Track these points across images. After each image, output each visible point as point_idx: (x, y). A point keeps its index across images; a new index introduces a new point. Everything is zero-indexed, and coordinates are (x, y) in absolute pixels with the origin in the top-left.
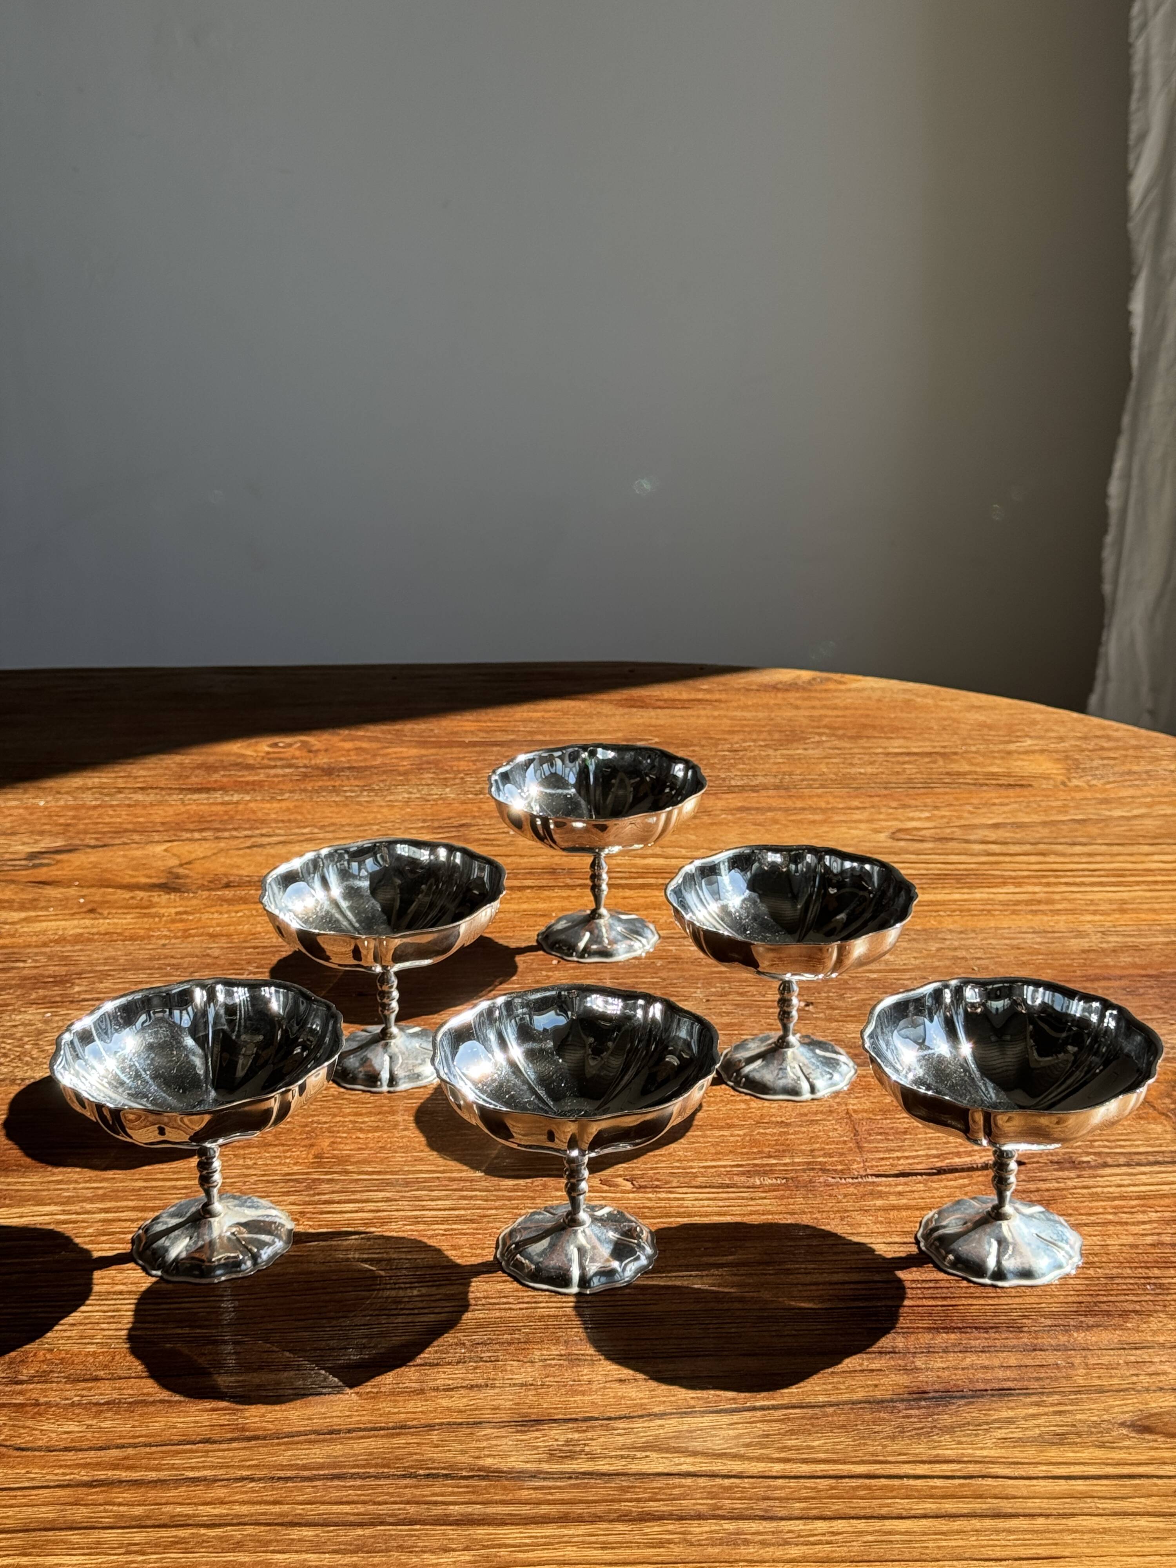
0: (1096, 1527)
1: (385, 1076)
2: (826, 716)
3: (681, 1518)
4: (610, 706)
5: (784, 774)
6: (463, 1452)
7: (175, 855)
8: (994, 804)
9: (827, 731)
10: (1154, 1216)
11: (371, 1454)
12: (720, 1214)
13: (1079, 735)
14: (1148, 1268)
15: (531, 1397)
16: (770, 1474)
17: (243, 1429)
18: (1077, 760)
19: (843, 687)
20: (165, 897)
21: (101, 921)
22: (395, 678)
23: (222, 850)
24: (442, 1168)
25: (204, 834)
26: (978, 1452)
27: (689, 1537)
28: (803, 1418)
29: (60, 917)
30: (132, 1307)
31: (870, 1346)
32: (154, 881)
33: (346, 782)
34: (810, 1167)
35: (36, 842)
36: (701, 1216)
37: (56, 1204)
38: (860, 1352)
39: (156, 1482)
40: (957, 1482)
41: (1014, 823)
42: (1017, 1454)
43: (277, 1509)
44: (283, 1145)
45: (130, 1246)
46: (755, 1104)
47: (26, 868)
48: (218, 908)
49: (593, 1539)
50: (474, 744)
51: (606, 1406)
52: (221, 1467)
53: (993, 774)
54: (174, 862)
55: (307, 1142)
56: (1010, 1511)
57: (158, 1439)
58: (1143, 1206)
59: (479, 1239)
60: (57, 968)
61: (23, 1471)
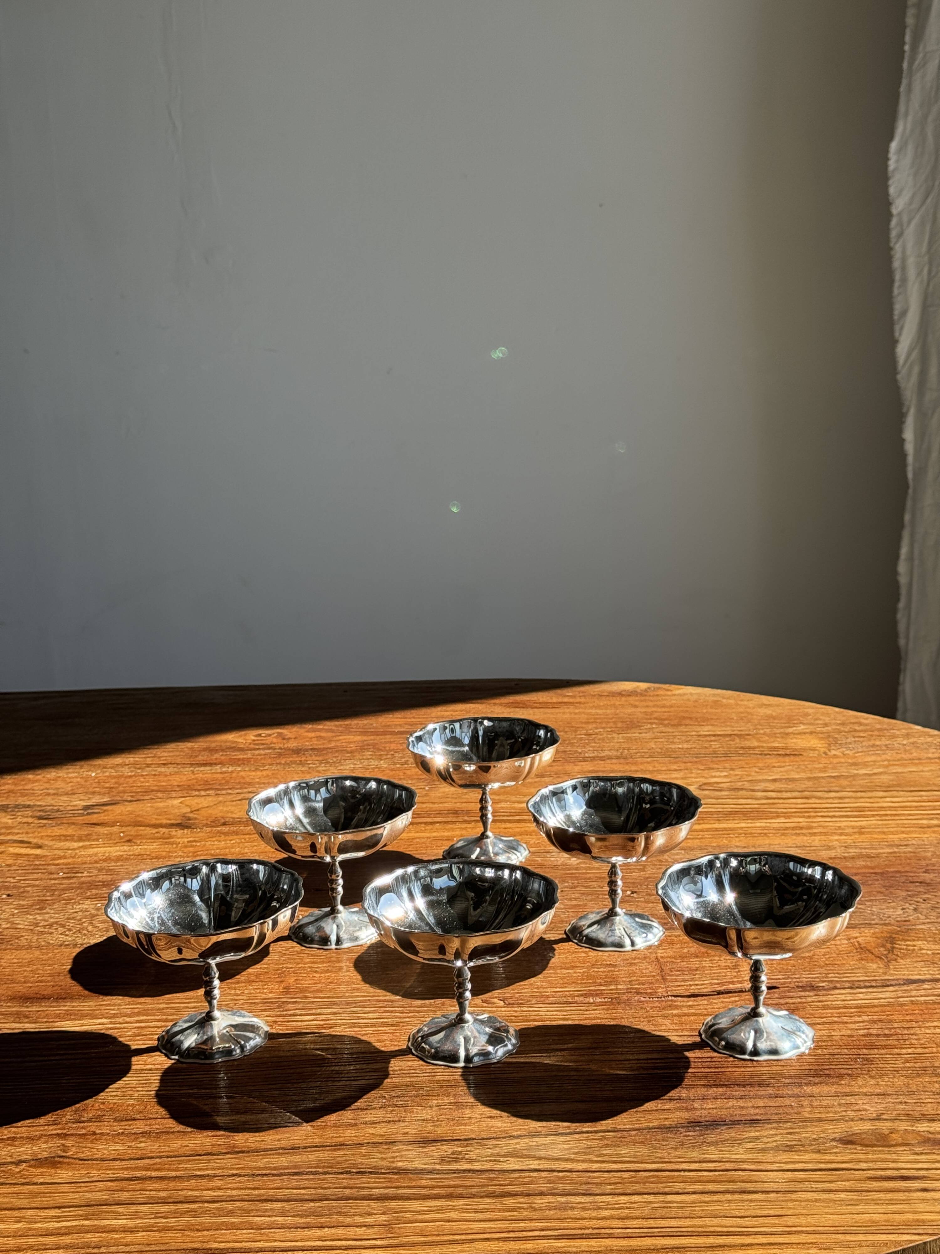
0: (810, 1198)
1: (333, 938)
2: (656, 712)
3: (528, 1195)
4: (500, 707)
5: (624, 749)
6: (382, 1159)
7: (187, 806)
8: (774, 767)
9: (656, 721)
10: (866, 1018)
11: (319, 1160)
12: (564, 1020)
13: (839, 722)
14: (859, 1049)
15: (429, 1127)
16: (591, 1170)
17: (234, 1147)
18: (836, 738)
19: (669, 693)
20: (180, 832)
21: (135, 847)
22: (345, 691)
23: (220, 802)
24: (372, 994)
25: (208, 792)
26: (733, 1156)
27: (534, 1205)
28: (615, 1138)
29: (107, 845)
30: (159, 1078)
31: (664, 1095)
32: (172, 822)
33: (309, 758)
34: (628, 991)
35: (89, 799)
36: (550, 1021)
37: (106, 1018)
38: (656, 1099)
39: (175, 1177)
40: (717, 1173)
41: (787, 779)
42: (760, 1157)
43: (256, 1192)
44: (262, 981)
45: (156, 1042)
46: (592, 954)
47: (82, 815)
48: (217, 838)
49: (469, 1207)
50: (401, 733)
51: (481, 1132)
52: (219, 1169)
53: (775, 748)
54: (187, 810)
55: (279, 980)
56: (752, 1189)
57: (176, 1153)
58: (859, 1012)
59: (396, 1036)
60: (105, 876)
61: (85, 1172)
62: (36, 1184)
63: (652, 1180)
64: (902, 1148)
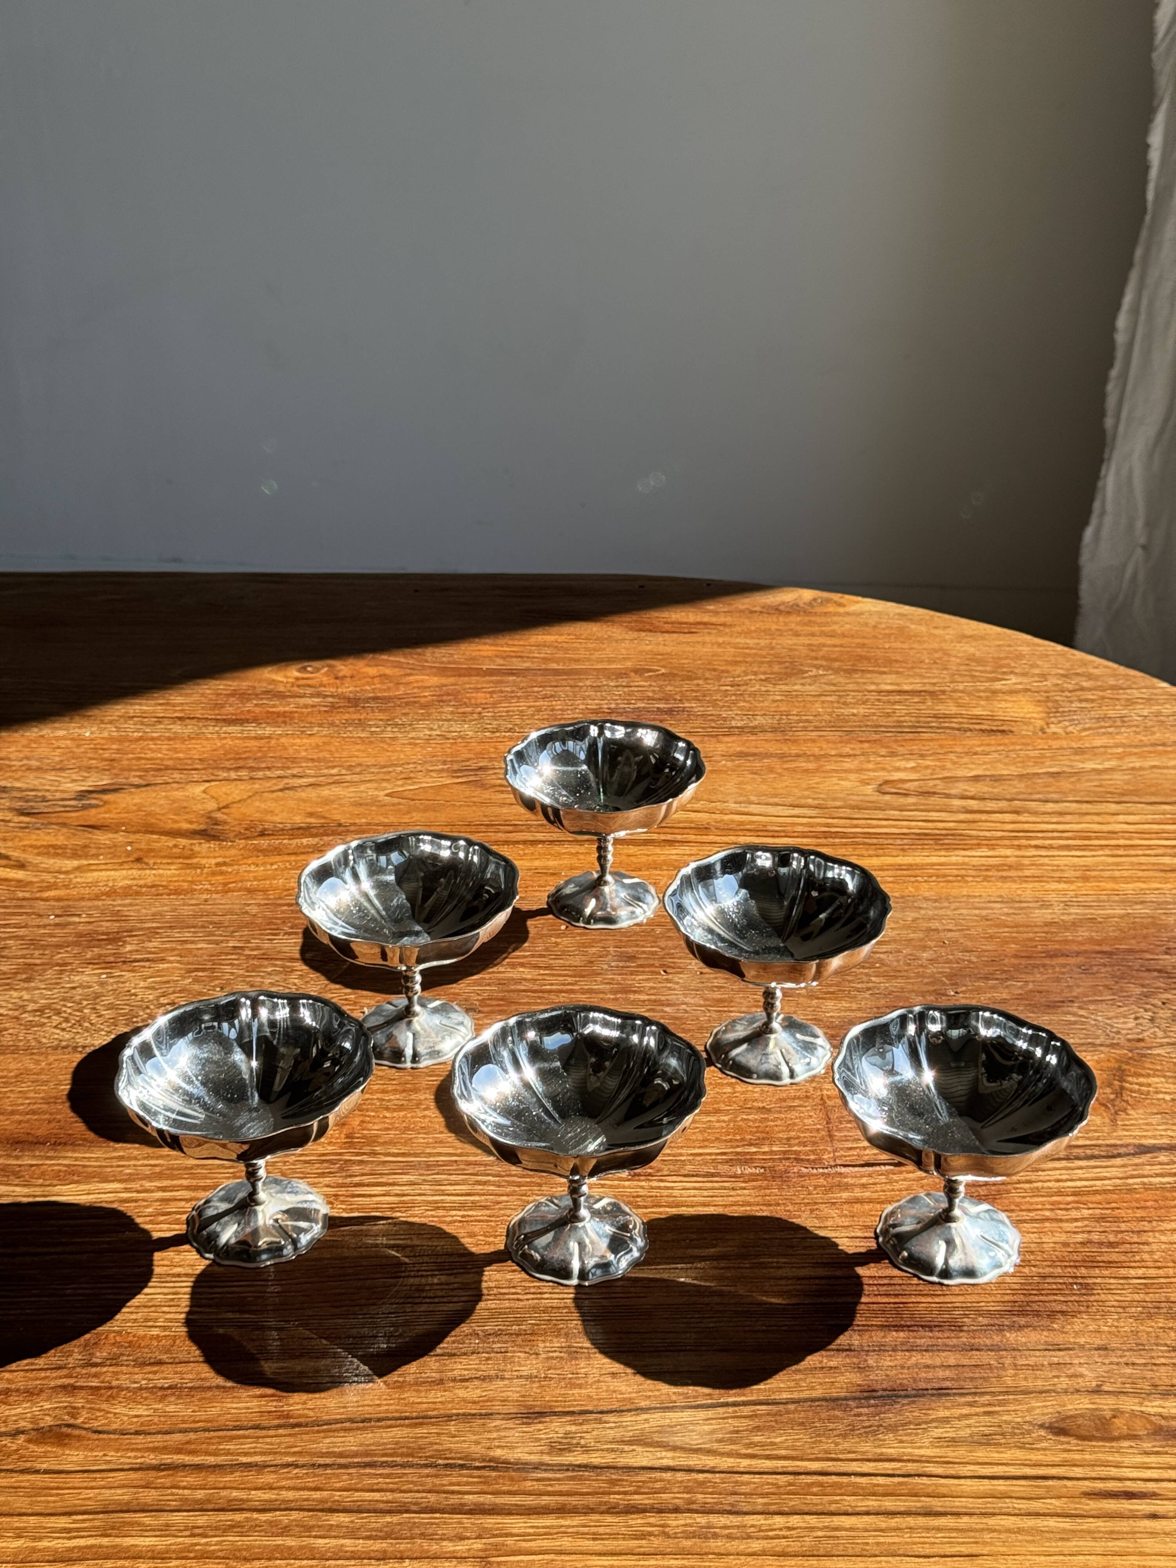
0: (1012, 1526)
2: (824, 645)
3: (660, 1511)
5: (782, 713)
6: (477, 1443)
7: (213, 797)
8: (976, 754)
9: (824, 663)
10: (1086, 1213)
11: (397, 1443)
12: (704, 1205)
13: (1061, 672)
14: (1076, 1267)
15: (535, 1389)
16: (738, 1469)
17: (288, 1416)
18: (1057, 701)
19: (841, 610)
20: (206, 846)
21: (148, 872)
22: (417, 591)
23: (256, 792)
24: (459, 1151)
25: (239, 774)
26: (916, 1452)
27: (667, 1530)
28: (768, 1414)
29: (109, 866)
30: (189, 1290)
31: (830, 1343)
32: (194, 827)
33: (371, 715)
34: (785, 1156)
35: (85, 779)
36: (687, 1206)
37: (120, 1181)
38: (820, 1350)
39: (215, 1466)
40: (896, 1480)
41: (992, 776)
42: (950, 1453)
43: (317, 1495)
45: (185, 1226)
46: (740, 1088)
47: (76, 809)
48: (254, 859)
49: (586, 1530)
50: (491, 672)
51: (599, 1399)
52: (270, 1453)
53: (977, 717)
54: (212, 805)
56: (940, 1509)
57: (215, 1424)
59: (492, 1227)
60: (109, 924)
61: (101, 1454)
62: (37, 1472)
63: (815, 1490)
64: (1126, 1444)
